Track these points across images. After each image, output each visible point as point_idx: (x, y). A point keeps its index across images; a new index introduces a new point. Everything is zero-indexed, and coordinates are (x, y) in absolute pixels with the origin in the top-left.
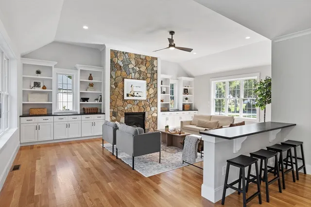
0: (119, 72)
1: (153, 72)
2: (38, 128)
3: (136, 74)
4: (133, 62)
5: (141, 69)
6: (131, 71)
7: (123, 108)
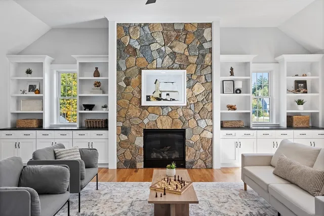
0: (132, 60)
1: (201, 52)
2: (17, 146)
3: (165, 61)
4: (159, 39)
5: (176, 50)
6: (155, 55)
7: (139, 121)
